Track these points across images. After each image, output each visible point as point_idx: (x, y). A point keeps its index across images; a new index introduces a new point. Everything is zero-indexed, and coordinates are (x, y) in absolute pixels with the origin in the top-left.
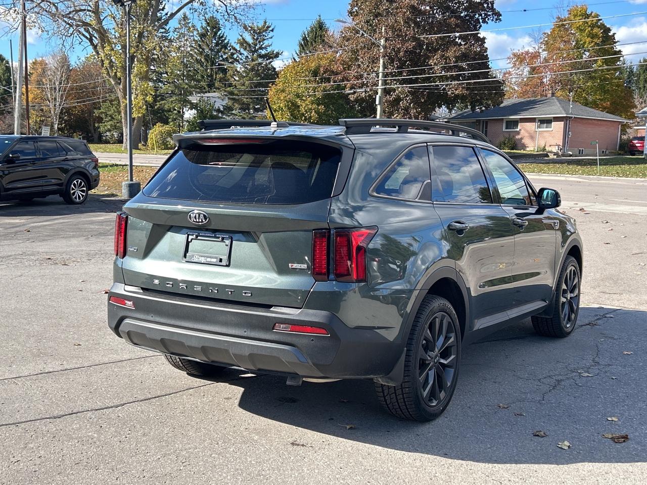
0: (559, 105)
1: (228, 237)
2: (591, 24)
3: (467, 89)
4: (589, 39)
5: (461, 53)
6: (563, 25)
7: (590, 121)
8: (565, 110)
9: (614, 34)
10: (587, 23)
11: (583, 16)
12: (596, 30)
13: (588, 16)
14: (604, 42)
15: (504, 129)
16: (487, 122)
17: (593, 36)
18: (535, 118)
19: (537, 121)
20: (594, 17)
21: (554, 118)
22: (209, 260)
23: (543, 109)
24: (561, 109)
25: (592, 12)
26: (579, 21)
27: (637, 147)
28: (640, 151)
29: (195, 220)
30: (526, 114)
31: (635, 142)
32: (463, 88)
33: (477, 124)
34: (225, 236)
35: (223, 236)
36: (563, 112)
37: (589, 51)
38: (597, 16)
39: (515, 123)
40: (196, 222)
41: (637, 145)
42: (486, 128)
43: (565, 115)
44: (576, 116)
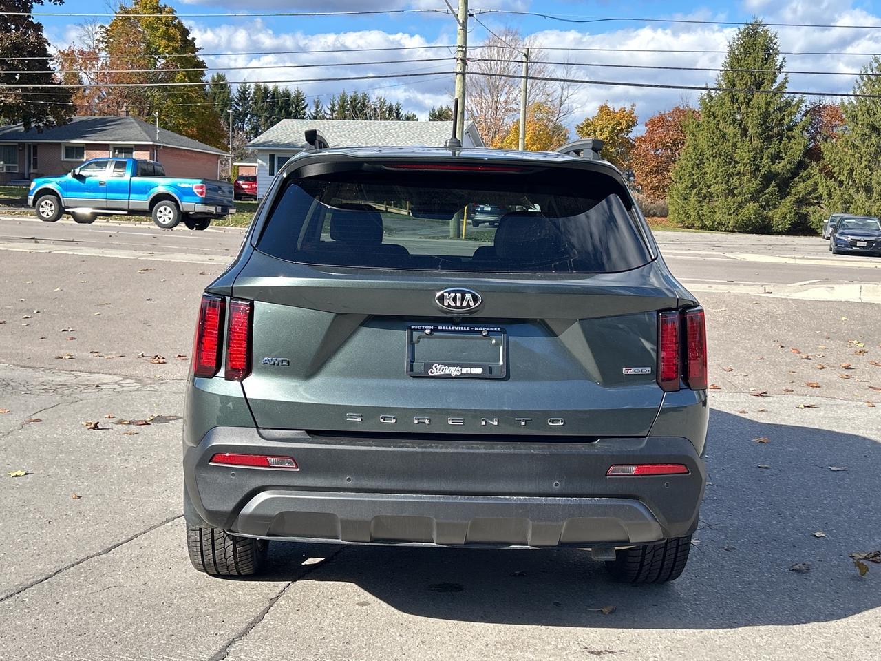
0: (139, 128)
1: (499, 329)
2: (166, 21)
3: (24, 97)
4: (164, 42)
5: (12, 43)
6: (129, 18)
7: (183, 153)
8: (150, 136)
9: (194, 39)
10: (161, 20)
11: (154, 9)
12: (172, 31)
13: (160, 10)
14: (184, 48)
15: (63, 158)
16: (35, 147)
17: (170, 38)
18: (108, 145)
19: (111, 148)
20: (169, 13)
21: (136, 145)
22: (465, 370)
23: (117, 132)
24: (144, 134)
25: (166, 6)
26: (149, 16)
27: (244, 189)
28: (247, 195)
29: (453, 304)
30: (95, 138)
31: (241, 182)
32: (16, 95)
33: (21, 149)
34: (492, 329)
35: (488, 329)
36: (148, 138)
37: (165, 58)
38: (172, 11)
39: (80, 150)
40: (456, 307)
41: (244, 186)
42: (35, 154)
43: (151, 143)
44: (165, 145)
